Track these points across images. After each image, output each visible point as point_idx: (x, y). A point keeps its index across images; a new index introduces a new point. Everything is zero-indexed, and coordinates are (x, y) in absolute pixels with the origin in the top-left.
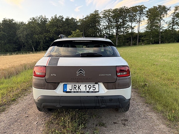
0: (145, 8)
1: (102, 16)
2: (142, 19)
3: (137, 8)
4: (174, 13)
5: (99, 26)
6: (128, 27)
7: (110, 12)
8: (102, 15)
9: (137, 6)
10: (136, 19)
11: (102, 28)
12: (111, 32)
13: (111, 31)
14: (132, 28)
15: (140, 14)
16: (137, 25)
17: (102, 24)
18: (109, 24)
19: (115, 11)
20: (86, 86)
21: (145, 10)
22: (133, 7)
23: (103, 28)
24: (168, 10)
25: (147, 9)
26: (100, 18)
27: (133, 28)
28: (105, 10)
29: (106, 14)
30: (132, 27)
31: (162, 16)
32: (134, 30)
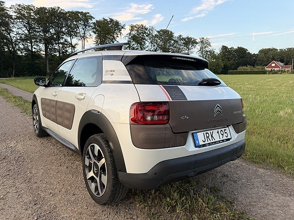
0: (91, 18)
1: (14, 14)
2: (87, 35)
3: (79, 15)
4: (130, 34)
5: (9, 34)
6: (66, 45)
7: (32, 11)
8: (15, 12)
9: (79, 13)
10: (79, 33)
11: (14, 38)
12: (34, 48)
13: (36, 47)
14: (72, 47)
15: (85, 25)
16: (80, 42)
17: (14, 30)
18: (30, 33)
19: (41, 11)
20: (218, 132)
21: (91, 22)
22: (72, 12)
23: (19, 38)
24: (122, 28)
25: (94, 21)
26: (11, 17)
27: (74, 47)
28: (19, 5)
29: (24, 13)
30: (71, 44)
31: (115, 36)
32: (76, 49)
